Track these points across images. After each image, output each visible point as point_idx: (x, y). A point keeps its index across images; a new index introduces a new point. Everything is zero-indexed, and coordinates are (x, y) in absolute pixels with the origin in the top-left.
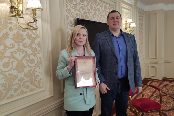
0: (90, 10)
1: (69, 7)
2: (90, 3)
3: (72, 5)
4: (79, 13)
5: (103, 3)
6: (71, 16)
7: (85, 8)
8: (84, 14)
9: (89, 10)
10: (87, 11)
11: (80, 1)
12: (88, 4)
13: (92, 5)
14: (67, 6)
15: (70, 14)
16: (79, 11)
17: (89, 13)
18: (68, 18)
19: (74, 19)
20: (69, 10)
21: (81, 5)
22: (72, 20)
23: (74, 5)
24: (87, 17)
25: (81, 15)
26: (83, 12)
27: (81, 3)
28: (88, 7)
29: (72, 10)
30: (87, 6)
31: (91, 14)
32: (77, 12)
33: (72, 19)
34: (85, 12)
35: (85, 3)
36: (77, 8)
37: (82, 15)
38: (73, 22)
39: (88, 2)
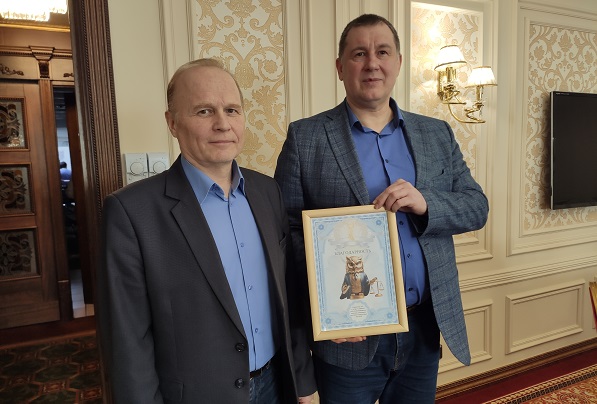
0: (586, 65)
1: (535, 66)
2: (587, 48)
3: (543, 61)
4: (557, 77)
6: (537, 88)
7: (572, 63)
8: (567, 78)
9: (581, 66)
10: (576, 69)
11: (559, 49)
12: (580, 52)
13: (592, 51)
14: (530, 66)
15: (537, 83)
16: (557, 72)
17: (581, 74)
18: (530, 93)
19: (544, 94)
20: (534, 73)
21: (562, 58)
22: (539, 97)
23: (546, 60)
24: (577, 84)
25: (559, 83)
26: (564, 72)
27: (563, 53)
28: (580, 58)
29: (541, 73)
30: (577, 57)
31: (586, 77)
32: (551, 75)
33: (538, 94)
34: (571, 74)
35: (574, 50)
36: (553, 67)
37: (564, 82)
38: (541, 101)
39: (581, 47)
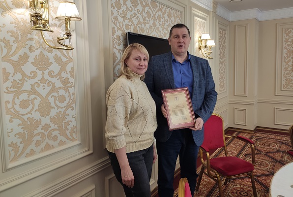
0: (147, 19)
1: (116, 14)
4: (130, 23)
5: (165, 7)
7: (139, 16)
8: (137, 25)
9: (144, 19)
10: (141, 20)
12: (143, 10)
14: (112, 13)
17: (145, 24)
18: (114, 32)
19: (123, 33)
22: (120, 35)
23: (123, 10)
25: (133, 27)
26: (136, 22)
30: (142, 13)
32: (127, 22)
34: (139, 23)
36: (128, 16)
39: (144, 7)
